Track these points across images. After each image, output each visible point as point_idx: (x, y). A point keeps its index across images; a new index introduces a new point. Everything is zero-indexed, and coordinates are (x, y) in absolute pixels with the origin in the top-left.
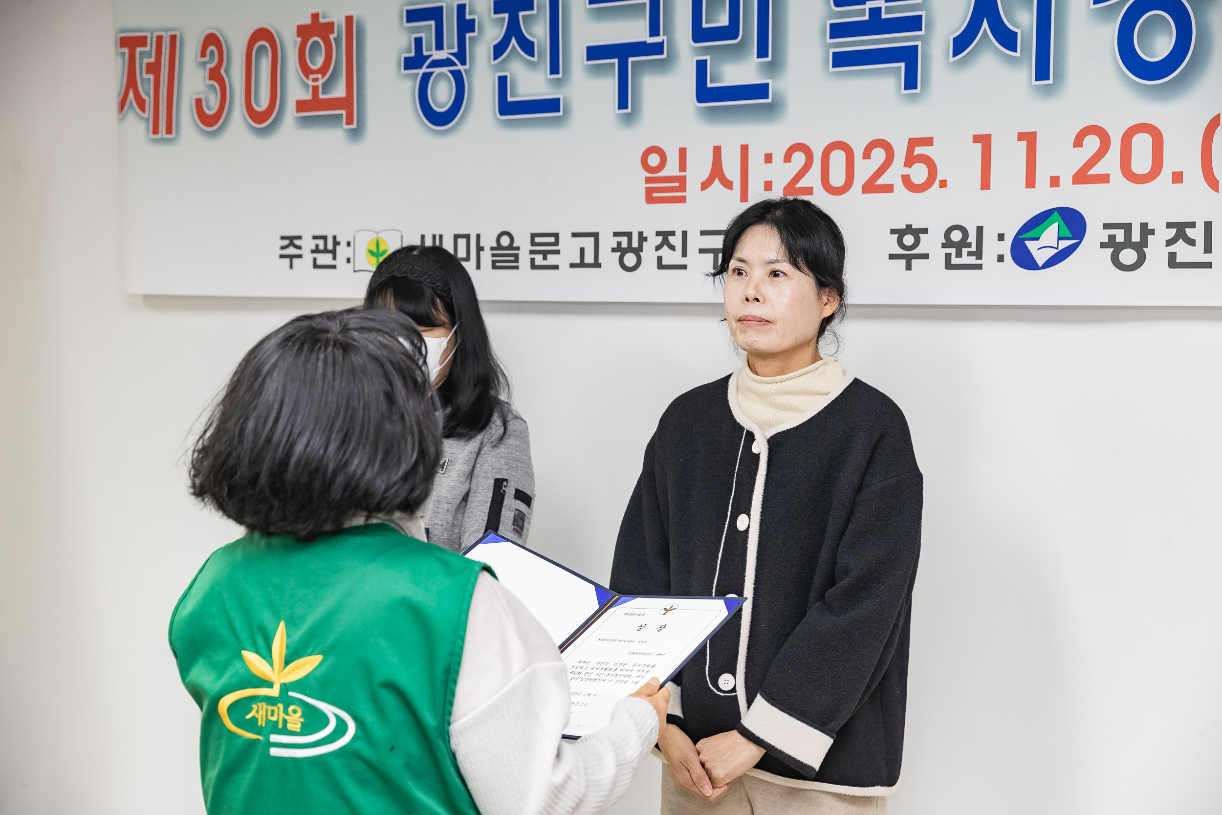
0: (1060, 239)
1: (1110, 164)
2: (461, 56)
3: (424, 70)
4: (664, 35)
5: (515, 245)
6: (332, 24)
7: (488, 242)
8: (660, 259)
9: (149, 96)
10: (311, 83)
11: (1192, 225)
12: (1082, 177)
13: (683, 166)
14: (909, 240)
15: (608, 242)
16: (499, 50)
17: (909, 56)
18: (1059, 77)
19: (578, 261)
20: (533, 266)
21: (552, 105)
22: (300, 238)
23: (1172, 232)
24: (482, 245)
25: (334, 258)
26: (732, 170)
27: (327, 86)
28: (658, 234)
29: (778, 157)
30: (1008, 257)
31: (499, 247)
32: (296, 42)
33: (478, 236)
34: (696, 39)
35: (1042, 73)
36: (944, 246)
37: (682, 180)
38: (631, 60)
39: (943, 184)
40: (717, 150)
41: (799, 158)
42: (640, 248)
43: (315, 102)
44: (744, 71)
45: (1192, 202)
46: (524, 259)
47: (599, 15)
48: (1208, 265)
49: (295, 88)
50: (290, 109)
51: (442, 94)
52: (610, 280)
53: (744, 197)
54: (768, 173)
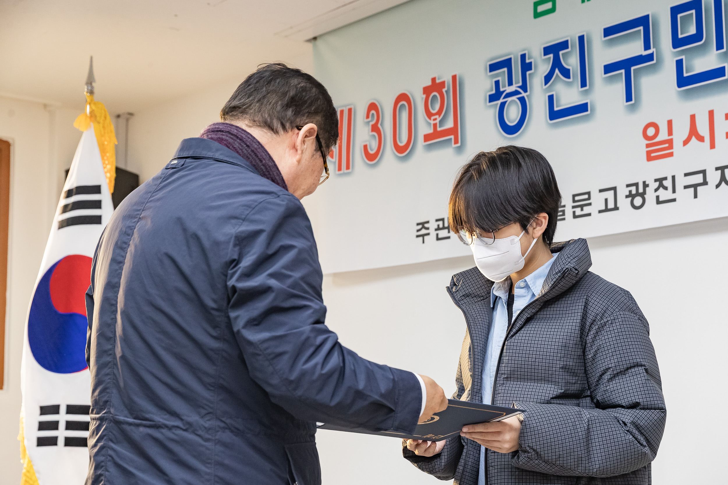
2: (524, 86)
3: (501, 100)
4: (654, 47)
6: (443, 83)
8: (658, 197)
10: (432, 122)
13: (670, 131)
15: (623, 192)
16: (548, 79)
19: (603, 208)
20: (575, 216)
21: (584, 107)
22: (428, 222)
26: (703, 128)
27: (442, 122)
28: (656, 180)
32: (423, 98)
34: (675, 46)
37: (670, 142)
38: (633, 68)
40: (693, 118)
42: (644, 192)
43: (435, 133)
44: (708, 61)
46: (568, 212)
47: (611, 43)
49: (423, 127)
50: (420, 141)
51: (513, 114)
52: (625, 218)
53: (712, 145)
54: (727, 127)
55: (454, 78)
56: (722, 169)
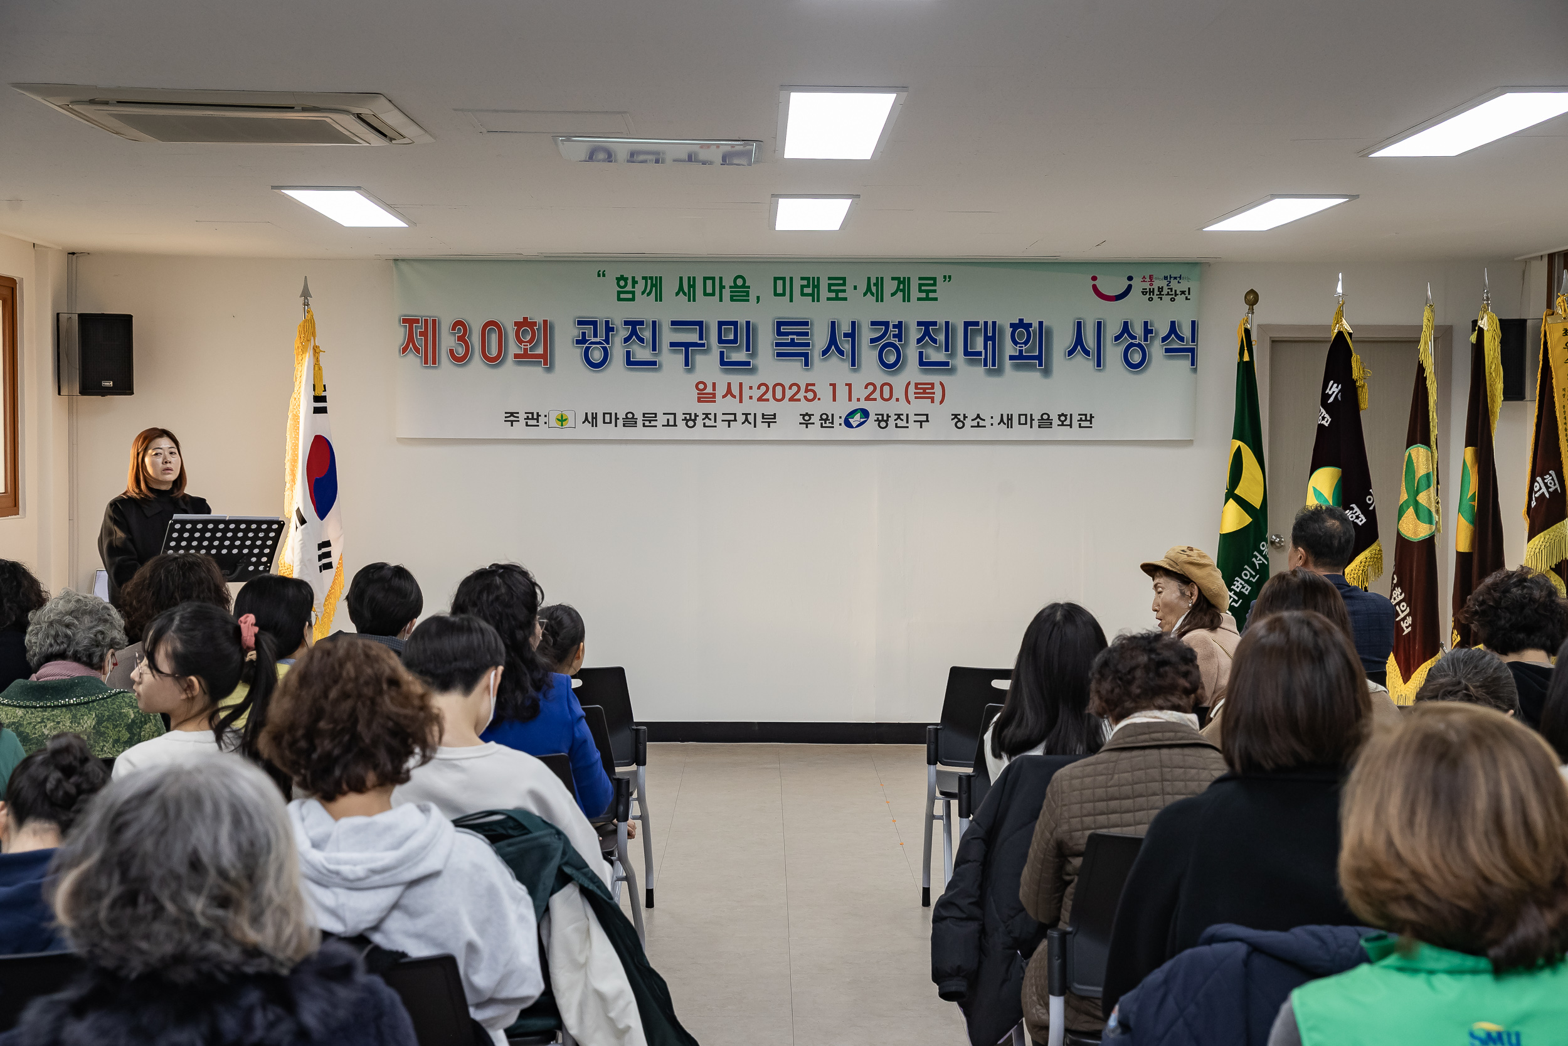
0: (861, 418)
1: (877, 395)
2: (607, 341)
3: (586, 345)
4: (705, 340)
5: (635, 417)
6: (534, 323)
7: (621, 416)
8: (704, 423)
10: (523, 347)
11: (902, 415)
12: (867, 399)
13: (714, 389)
14: (807, 418)
15: (680, 417)
16: (626, 340)
17: (806, 355)
18: (859, 366)
19: (666, 424)
20: (644, 425)
21: (654, 363)
22: (518, 413)
23: (896, 417)
24: (618, 417)
25: (538, 422)
26: (735, 390)
27: (532, 349)
28: (704, 414)
29: (755, 387)
30: (843, 424)
31: (627, 418)
32: (513, 328)
33: (616, 414)
34: (719, 343)
35: (853, 364)
36: (820, 420)
37: (714, 395)
38: (690, 349)
39: (819, 399)
40: (729, 384)
41: (763, 389)
42: (695, 419)
43: (526, 355)
44: (740, 356)
45: (902, 407)
46: (640, 423)
47: (676, 330)
48: (908, 427)
49: (513, 348)
50: (511, 357)
51: (597, 355)
52: (681, 431)
53: (741, 401)
54: (751, 393)
55: (545, 322)
56: (746, 415)
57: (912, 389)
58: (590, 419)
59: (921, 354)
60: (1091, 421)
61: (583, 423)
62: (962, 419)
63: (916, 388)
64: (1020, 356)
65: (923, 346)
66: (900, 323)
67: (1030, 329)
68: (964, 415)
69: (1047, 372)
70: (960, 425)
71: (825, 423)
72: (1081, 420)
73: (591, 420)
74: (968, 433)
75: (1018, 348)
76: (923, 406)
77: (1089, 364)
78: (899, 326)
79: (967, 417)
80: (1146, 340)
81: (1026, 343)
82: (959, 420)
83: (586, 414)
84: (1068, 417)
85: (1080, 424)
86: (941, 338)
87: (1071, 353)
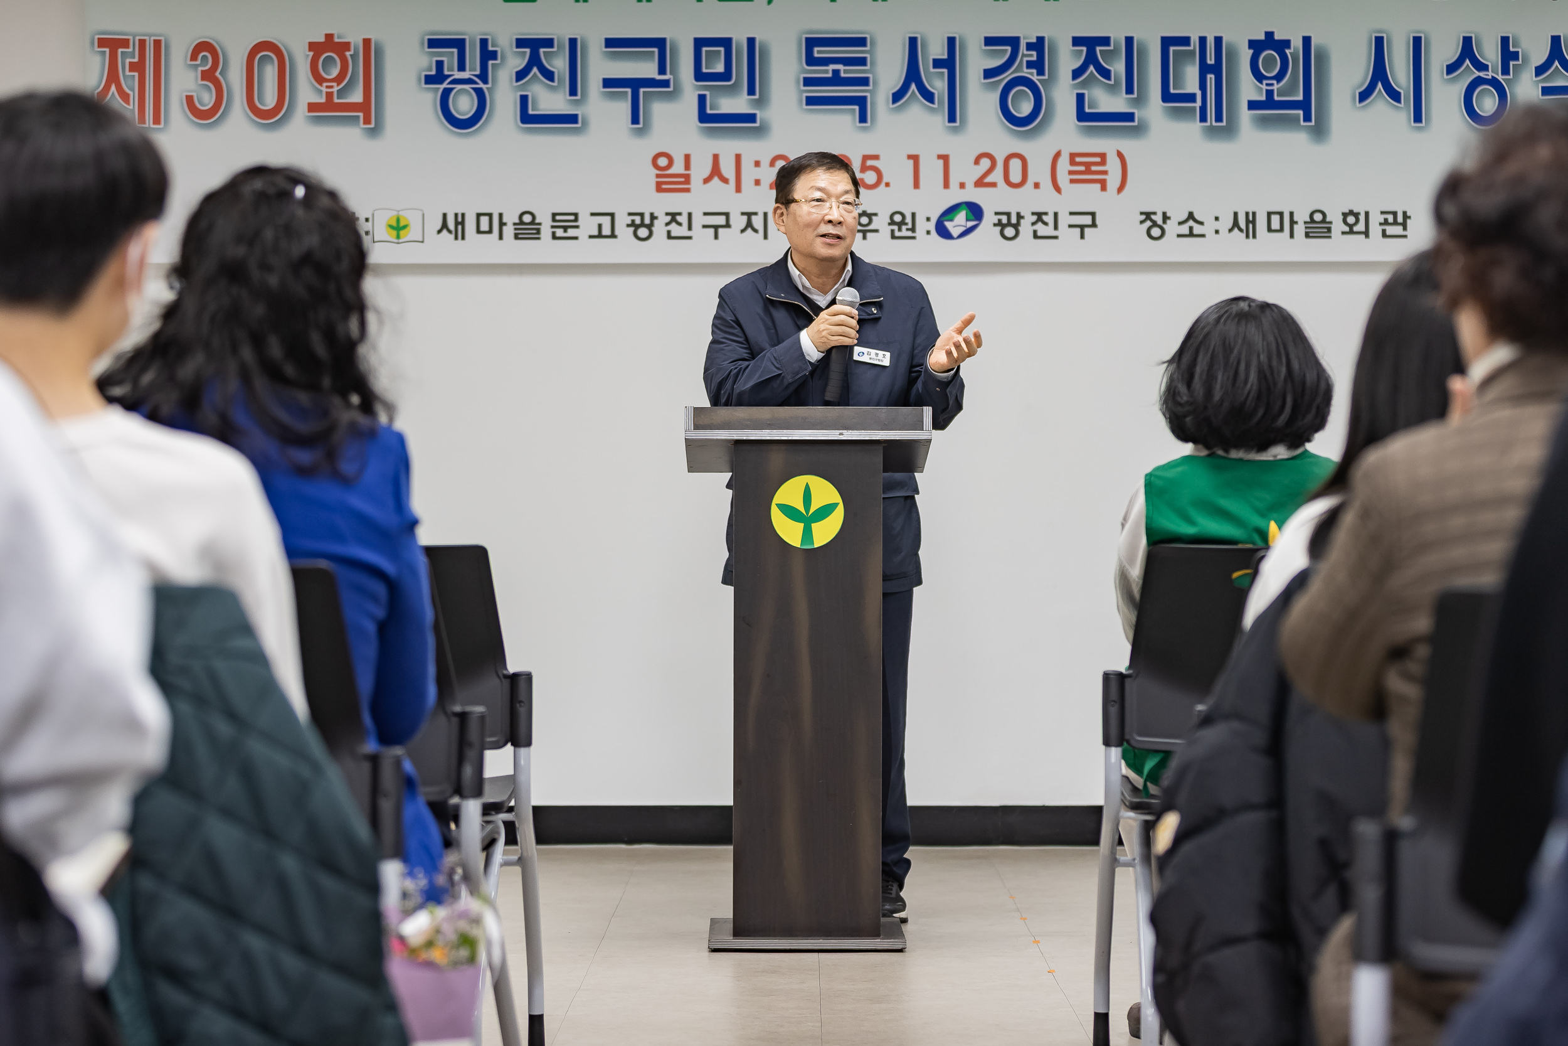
0: (967, 220)
1: (997, 176)
2: (484, 77)
3: (445, 85)
4: (671, 74)
5: (537, 221)
6: (348, 43)
7: (511, 218)
8: (669, 232)
9: (133, 91)
10: (324, 90)
11: (1046, 214)
12: (979, 183)
13: (687, 166)
15: (622, 220)
16: (520, 75)
17: (861, 102)
18: (963, 121)
19: (596, 233)
20: (554, 237)
21: (573, 119)
23: (1035, 218)
24: (504, 220)
26: (728, 170)
27: (341, 93)
28: (667, 214)
29: (765, 163)
30: (933, 232)
31: (521, 222)
32: (307, 54)
33: (501, 215)
34: (697, 79)
35: (952, 118)
36: (889, 224)
37: (687, 179)
38: (642, 90)
39: (887, 185)
40: (716, 158)
42: (652, 224)
43: (329, 105)
44: (737, 104)
45: (1046, 200)
46: (546, 231)
47: (614, 56)
48: (1056, 237)
49: (307, 92)
50: (301, 109)
51: (464, 105)
52: (625, 247)
53: (738, 189)
54: (757, 173)
55: (367, 42)
56: (749, 215)
57: (1064, 165)
58: (451, 224)
59: (1080, 98)
60: (1404, 225)
61: (439, 232)
62: (1160, 222)
63: (1073, 162)
64: (1269, 103)
65: (1084, 84)
66: (1041, 40)
67: (1287, 51)
68: (1164, 214)
69: (1320, 132)
70: (1156, 232)
71: (900, 230)
72: (1386, 222)
73: (454, 226)
74: (1172, 248)
75: (1264, 87)
76: (1086, 196)
77: (1402, 115)
78: (1038, 45)
79: (1169, 218)
80: (1505, 71)
81: (1279, 77)
82: (1155, 224)
83: (445, 215)
84: (1362, 218)
85: (1384, 231)
86: (1118, 67)
87: (1364, 96)
